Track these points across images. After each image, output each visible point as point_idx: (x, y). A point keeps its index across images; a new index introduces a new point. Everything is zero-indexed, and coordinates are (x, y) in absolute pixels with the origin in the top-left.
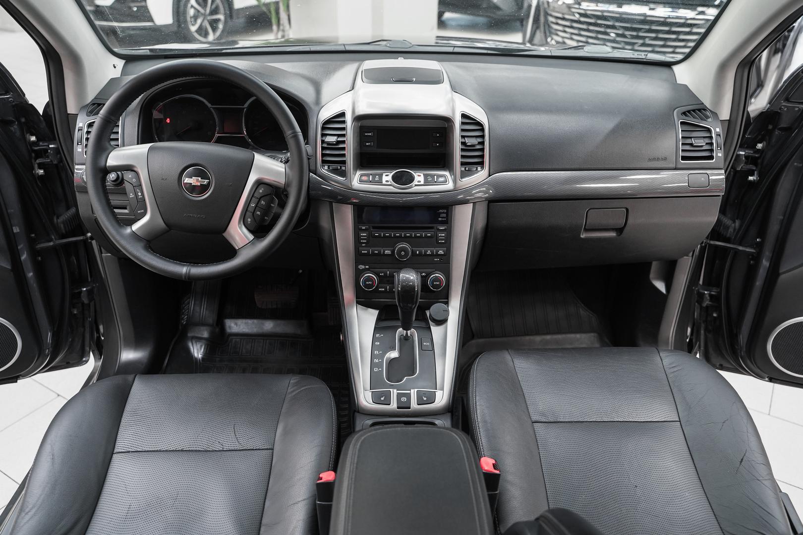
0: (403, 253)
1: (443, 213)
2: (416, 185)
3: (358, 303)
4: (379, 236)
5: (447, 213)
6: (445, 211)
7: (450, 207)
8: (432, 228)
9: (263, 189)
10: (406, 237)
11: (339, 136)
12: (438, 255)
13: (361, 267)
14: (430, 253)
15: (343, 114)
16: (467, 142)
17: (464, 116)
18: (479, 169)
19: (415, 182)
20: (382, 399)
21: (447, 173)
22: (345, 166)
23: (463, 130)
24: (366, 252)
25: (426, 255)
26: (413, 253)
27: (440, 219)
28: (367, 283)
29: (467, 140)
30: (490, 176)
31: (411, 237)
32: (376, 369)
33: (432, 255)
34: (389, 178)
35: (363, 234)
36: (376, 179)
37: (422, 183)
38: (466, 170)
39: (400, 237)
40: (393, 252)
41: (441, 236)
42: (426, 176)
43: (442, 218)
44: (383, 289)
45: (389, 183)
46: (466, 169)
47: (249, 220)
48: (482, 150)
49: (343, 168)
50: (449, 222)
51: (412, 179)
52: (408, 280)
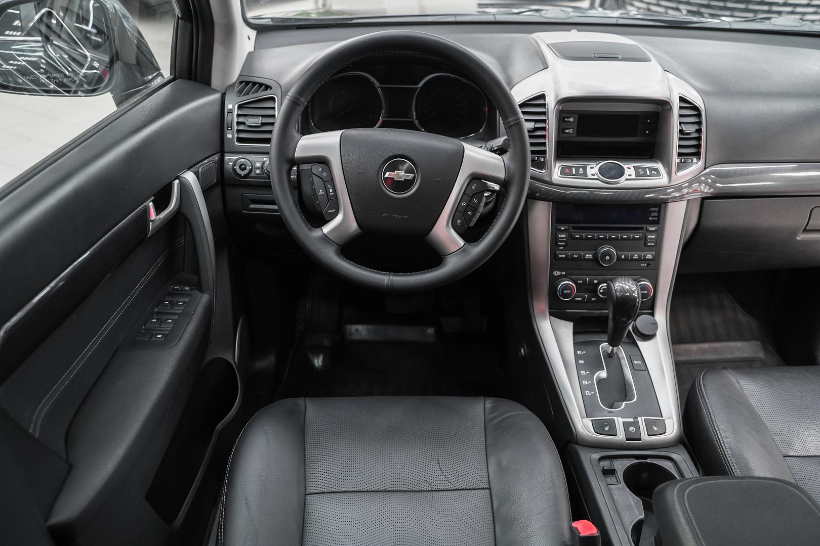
0: (608, 258)
1: (655, 211)
2: (627, 180)
3: (551, 314)
4: (581, 238)
5: (659, 212)
6: (657, 209)
7: (663, 205)
8: (642, 229)
9: (476, 185)
10: (611, 239)
11: (536, 121)
12: (645, 260)
13: (556, 273)
14: (637, 258)
15: (543, 97)
16: (684, 129)
17: (682, 99)
18: (695, 160)
19: (626, 176)
20: (607, 428)
21: (659, 166)
22: (545, 158)
23: (681, 116)
24: (564, 256)
25: (632, 260)
26: (619, 258)
27: (651, 219)
28: (565, 292)
29: (684, 127)
30: (705, 168)
31: (616, 239)
32: (588, 393)
33: (640, 260)
34: (596, 170)
35: (562, 236)
36: (580, 173)
37: (633, 177)
38: (681, 162)
39: (604, 239)
40: (595, 256)
41: (650, 238)
42: (636, 168)
43: (653, 217)
44: (580, 299)
45: (596, 177)
46: (681, 160)
47: (459, 221)
48: (699, 139)
49: (542, 159)
50: (661, 222)
51: (621, 173)
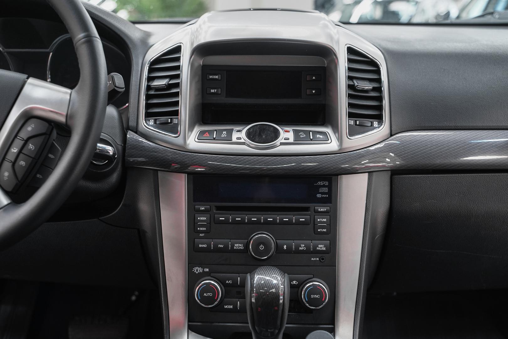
0: (262, 247)
1: (324, 186)
2: (282, 144)
3: (191, 328)
4: (226, 222)
5: (330, 187)
6: (327, 183)
7: (334, 177)
8: (307, 209)
9: (33, 126)
10: (266, 223)
11: (172, 77)
12: (316, 252)
13: (198, 270)
14: (305, 248)
15: (178, 49)
17: (351, 51)
18: (376, 124)
19: (281, 140)
21: (328, 130)
22: (178, 118)
23: (349, 69)
24: (205, 246)
25: (298, 252)
26: (278, 248)
27: (319, 196)
28: (205, 294)
29: (356, 83)
30: (391, 135)
31: (274, 223)
33: (307, 252)
34: (243, 135)
35: (202, 219)
36: (223, 136)
37: (291, 140)
38: (356, 125)
39: (258, 222)
40: (247, 246)
41: (321, 222)
42: (296, 133)
43: (322, 193)
44: (231, 307)
45: (242, 141)
46: (356, 121)
47: (6, 174)
48: (380, 99)
49: (175, 121)
50: (333, 201)
51: (276, 135)
52: (269, 285)
